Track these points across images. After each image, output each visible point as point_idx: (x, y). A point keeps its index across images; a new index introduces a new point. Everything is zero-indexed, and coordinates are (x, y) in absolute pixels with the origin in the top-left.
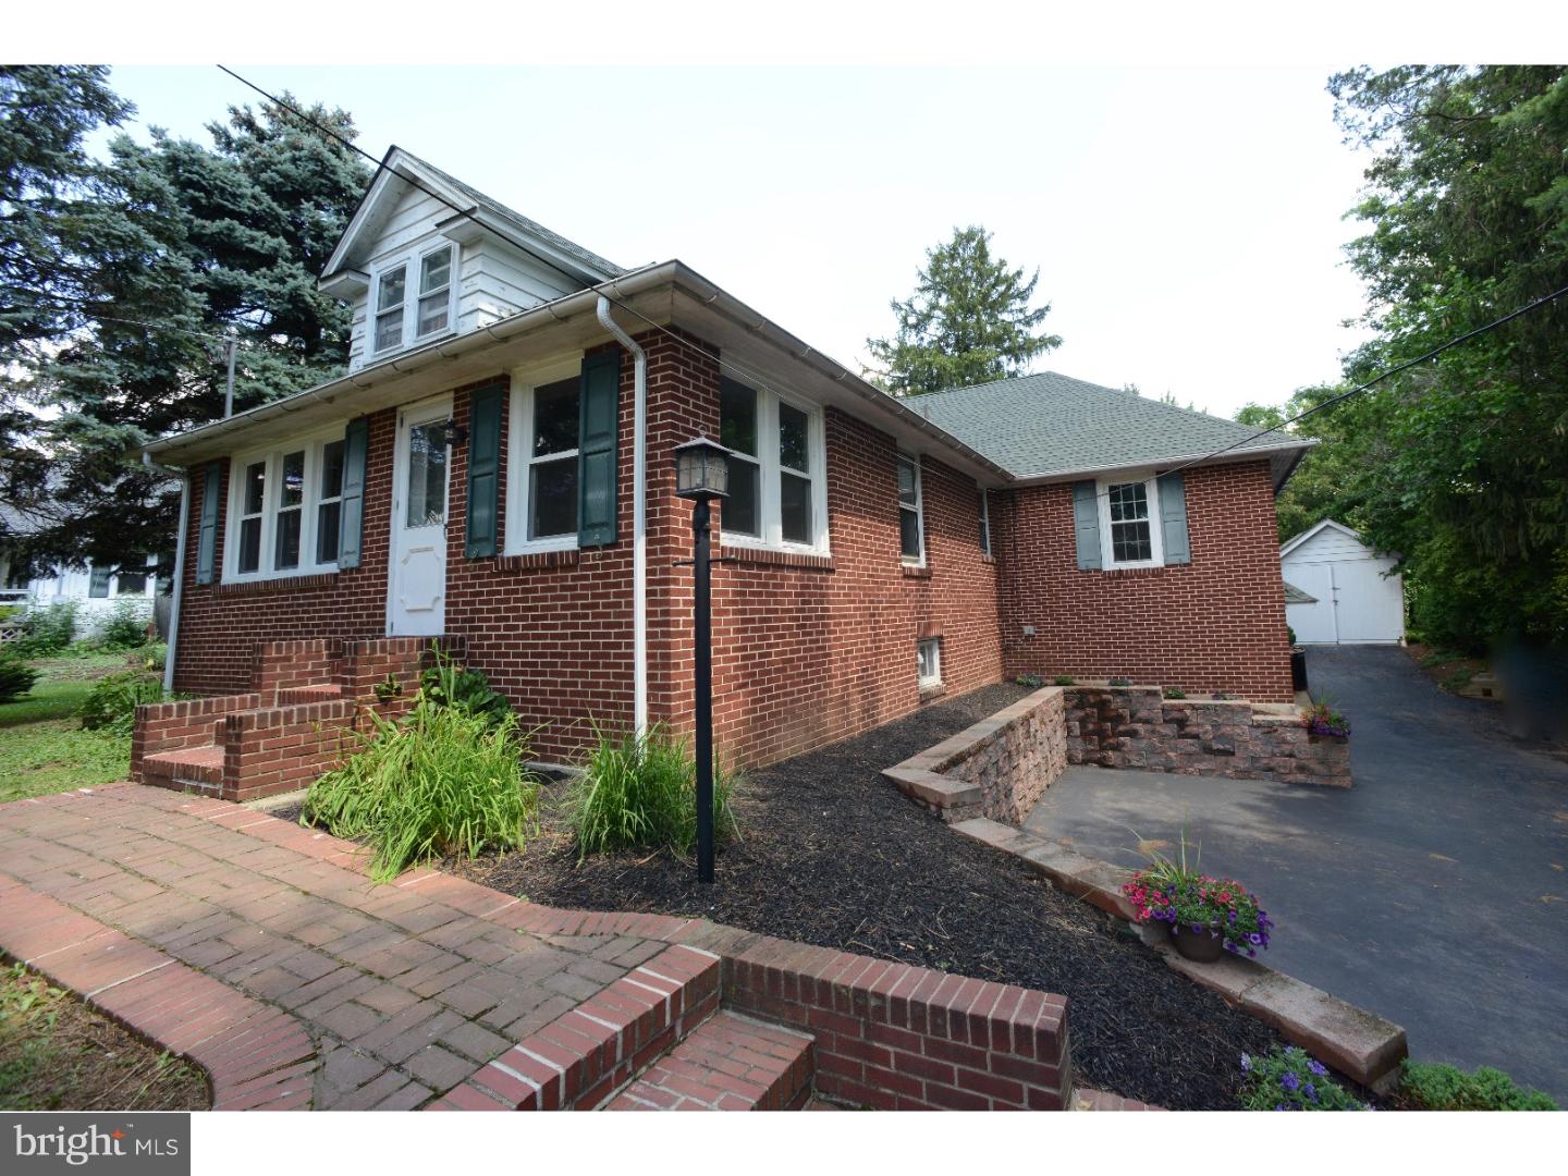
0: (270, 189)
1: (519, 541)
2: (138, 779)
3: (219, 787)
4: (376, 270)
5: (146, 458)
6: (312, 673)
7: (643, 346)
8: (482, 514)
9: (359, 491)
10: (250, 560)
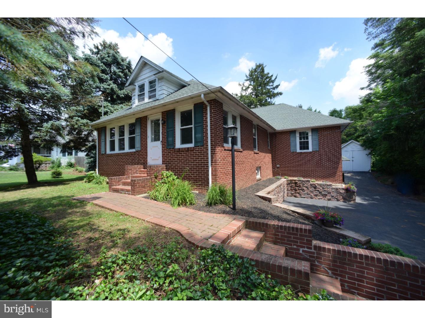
0: (104, 63)
1: (178, 145)
2: (111, 191)
3: (130, 193)
4: (137, 84)
5: (90, 127)
6: (135, 172)
7: (209, 103)
8: (170, 139)
9: (139, 134)
10: (113, 148)
